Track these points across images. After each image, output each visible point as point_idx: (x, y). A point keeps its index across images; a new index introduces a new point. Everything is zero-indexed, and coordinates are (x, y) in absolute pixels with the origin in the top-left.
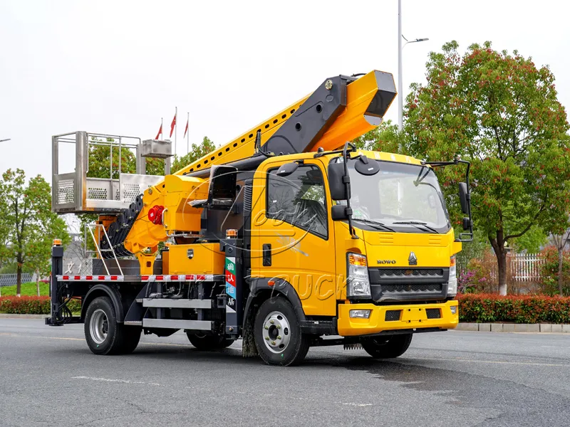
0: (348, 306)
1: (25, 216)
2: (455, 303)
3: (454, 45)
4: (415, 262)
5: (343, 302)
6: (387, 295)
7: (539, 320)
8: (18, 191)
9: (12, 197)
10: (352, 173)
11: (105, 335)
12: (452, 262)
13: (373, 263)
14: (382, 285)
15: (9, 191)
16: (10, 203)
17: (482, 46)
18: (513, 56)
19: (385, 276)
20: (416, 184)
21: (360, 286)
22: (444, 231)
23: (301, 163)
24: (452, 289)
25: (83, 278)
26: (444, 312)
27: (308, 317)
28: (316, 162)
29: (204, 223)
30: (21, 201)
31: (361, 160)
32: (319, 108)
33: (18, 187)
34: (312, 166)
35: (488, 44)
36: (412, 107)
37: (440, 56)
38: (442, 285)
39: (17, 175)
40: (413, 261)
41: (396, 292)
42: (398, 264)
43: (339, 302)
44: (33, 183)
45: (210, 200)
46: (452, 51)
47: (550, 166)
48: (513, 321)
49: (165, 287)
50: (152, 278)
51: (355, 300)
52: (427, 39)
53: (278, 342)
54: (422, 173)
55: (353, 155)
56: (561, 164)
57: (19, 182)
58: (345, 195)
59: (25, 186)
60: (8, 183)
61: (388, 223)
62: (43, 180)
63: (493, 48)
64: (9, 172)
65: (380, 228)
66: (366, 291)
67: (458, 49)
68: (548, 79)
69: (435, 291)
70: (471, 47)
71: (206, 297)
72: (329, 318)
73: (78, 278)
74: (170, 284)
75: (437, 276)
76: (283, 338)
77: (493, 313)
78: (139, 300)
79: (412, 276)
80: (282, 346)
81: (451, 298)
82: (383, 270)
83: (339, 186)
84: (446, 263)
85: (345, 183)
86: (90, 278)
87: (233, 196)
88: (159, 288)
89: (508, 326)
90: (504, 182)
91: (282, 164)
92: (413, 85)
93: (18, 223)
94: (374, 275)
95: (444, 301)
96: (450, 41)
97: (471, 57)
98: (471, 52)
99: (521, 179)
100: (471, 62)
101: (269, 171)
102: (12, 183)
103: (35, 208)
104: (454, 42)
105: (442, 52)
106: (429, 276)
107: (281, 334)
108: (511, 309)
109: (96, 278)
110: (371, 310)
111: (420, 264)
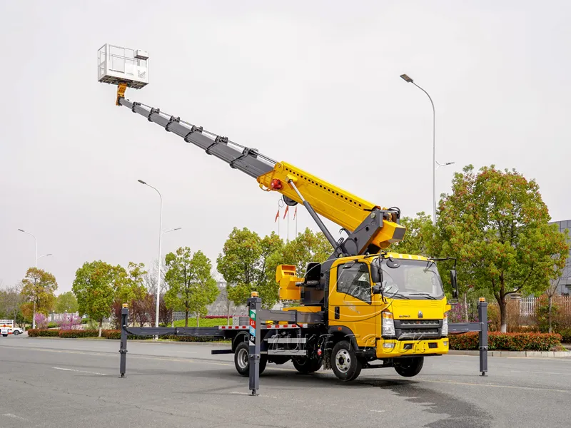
0: (382, 341)
1: (191, 278)
2: (447, 339)
3: (470, 167)
4: (422, 316)
5: (379, 339)
6: (405, 335)
7: (526, 349)
8: (186, 262)
9: (182, 265)
10: (384, 267)
11: (246, 363)
12: (445, 316)
13: (396, 317)
14: (402, 329)
15: (180, 262)
16: (181, 269)
17: (489, 167)
18: (513, 173)
19: (404, 324)
20: (425, 271)
21: (389, 330)
22: (440, 298)
23: (357, 261)
24: (445, 331)
25: (233, 328)
26: (439, 345)
27: (360, 348)
28: (365, 261)
29: (303, 296)
30: (187, 268)
31: (390, 260)
32: (367, 229)
33: (186, 259)
34: (363, 263)
35: (493, 166)
36: (442, 209)
37: (461, 176)
38: (438, 329)
39: (186, 251)
40: (421, 316)
41: (410, 333)
42: (411, 318)
43: (377, 339)
44: (196, 256)
45: (306, 282)
46: (469, 172)
47: (535, 246)
48: (509, 349)
49: (280, 331)
50: (273, 327)
51: (386, 338)
52: (453, 163)
53: (344, 366)
54: (428, 265)
55: (386, 257)
56: (542, 245)
57: (187, 256)
58: (380, 280)
59: (190, 258)
60: (180, 256)
61: (406, 294)
62: (202, 254)
63: (496, 169)
64: (180, 249)
65: (402, 297)
66: (393, 333)
67: (473, 170)
68: (535, 188)
69: (434, 333)
70: (482, 169)
71: (303, 336)
72: (372, 348)
73: (230, 327)
74: (282, 330)
75: (435, 324)
76: (347, 364)
77: (495, 344)
78: (265, 340)
79: (420, 324)
80: (346, 369)
81: (444, 337)
82: (402, 321)
83: (376, 275)
84: (441, 317)
85: (380, 274)
86: (237, 327)
87: (318, 279)
88: (277, 331)
89: (504, 352)
90: (503, 258)
91: (346, 262)
92: (443, 195)
93: (186, 282)
94: (398, 324)
95: (440, 338)
96: (468, 165)
97: (481, 176)
98: (481, 172)
99: (516, 255)
100: (482, 179)
101: (338, 266)
102: (182, 256)
103: (196, 272)
104: (471, 165)
105: (463, 173)
106: (430, 324)
107: (346, 362)
108: (506, 341)
109: (241, 328)
110: (395, 344)
111: (424, 318)
